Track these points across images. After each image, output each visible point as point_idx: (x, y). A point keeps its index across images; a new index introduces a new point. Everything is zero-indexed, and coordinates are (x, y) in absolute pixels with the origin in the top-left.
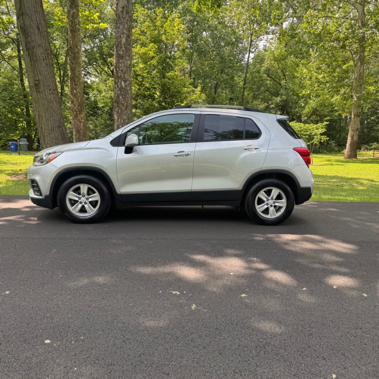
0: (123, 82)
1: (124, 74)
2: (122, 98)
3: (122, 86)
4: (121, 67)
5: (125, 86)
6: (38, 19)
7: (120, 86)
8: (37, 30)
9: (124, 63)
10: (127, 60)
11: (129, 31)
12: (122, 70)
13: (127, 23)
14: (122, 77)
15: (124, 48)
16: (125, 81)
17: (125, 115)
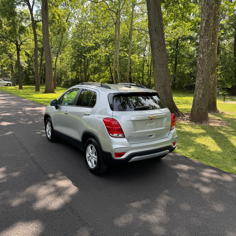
0: (201, 55)
1: (203, 48)
2: (200, 66)
3: (200, 57)
4: (201, 44)
5: (203, 57)
6: (156, 25)
7: (199, 58)
8: (155, 31)
9: (203, 41)
10: (206, 38)
11: (208, 17)
12: (202, 46)
13: (207, 12)
14: (201, 51)
15: (204, 30)
16: (203, 54)
17: (201, 77)
